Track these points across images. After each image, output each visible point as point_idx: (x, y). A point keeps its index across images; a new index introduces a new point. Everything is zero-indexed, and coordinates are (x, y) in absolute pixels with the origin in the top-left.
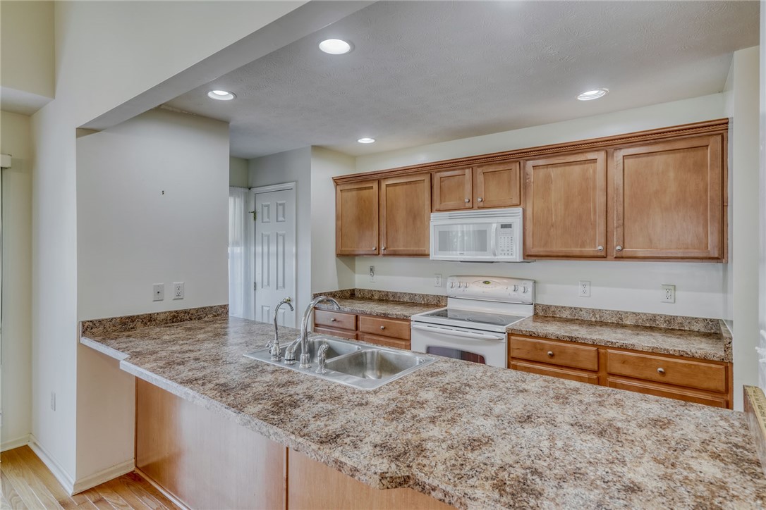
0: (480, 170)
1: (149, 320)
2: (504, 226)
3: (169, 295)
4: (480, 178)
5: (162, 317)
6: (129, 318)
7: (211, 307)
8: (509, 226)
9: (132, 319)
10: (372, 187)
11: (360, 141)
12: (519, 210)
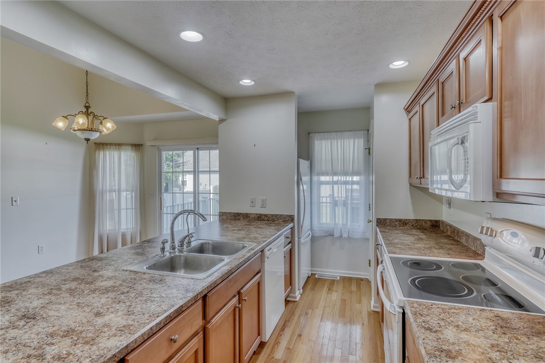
1: (246, 216)
3: (259, 204)
5: (253, 216)
6: (237, 213)
7: (281, 215)
9: (238, 214)
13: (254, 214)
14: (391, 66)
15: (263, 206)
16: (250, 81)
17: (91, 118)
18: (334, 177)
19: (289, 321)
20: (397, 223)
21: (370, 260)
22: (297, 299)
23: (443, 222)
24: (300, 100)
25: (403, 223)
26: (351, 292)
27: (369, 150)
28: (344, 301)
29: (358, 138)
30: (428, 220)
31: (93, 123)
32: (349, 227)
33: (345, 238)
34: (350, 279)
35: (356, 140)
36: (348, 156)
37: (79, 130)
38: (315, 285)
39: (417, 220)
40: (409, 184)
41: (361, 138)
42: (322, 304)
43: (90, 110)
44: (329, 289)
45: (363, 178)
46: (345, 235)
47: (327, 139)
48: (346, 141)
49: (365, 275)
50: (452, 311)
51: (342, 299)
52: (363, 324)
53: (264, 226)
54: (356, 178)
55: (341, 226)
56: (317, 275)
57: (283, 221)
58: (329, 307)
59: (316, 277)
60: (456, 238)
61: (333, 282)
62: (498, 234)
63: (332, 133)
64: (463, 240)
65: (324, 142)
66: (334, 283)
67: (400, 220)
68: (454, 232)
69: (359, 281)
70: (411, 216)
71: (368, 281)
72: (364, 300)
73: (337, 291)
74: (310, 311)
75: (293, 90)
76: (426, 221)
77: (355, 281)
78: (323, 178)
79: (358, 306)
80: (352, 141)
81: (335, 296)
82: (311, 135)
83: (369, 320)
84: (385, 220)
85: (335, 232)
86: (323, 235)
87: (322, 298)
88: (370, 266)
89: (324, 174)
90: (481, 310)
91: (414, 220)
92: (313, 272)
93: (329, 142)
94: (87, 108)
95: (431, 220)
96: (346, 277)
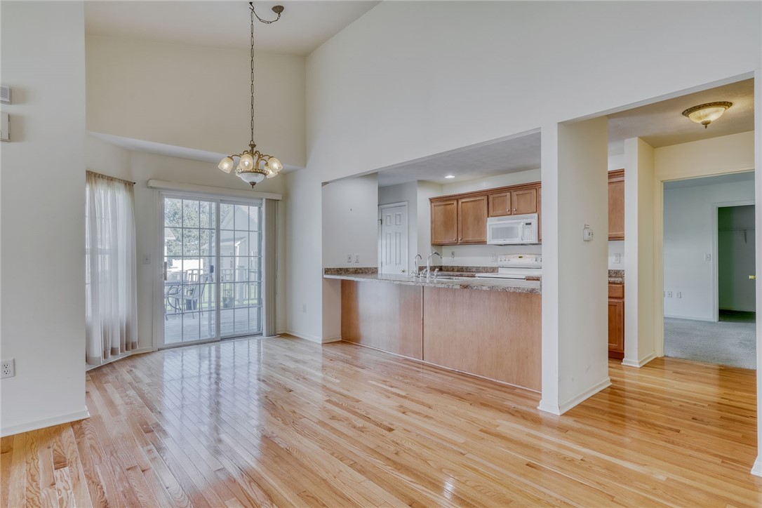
0: (515, 193)
2: (527, 224)
4: (515, 198)
8: (530, 224)
10: (453, 204)
11: (446, 177)
12: (536, 215)
17: (256, 157)
31: (257, 163)
37: (242, 172)
43: (255, 149)
94: (253, 146)
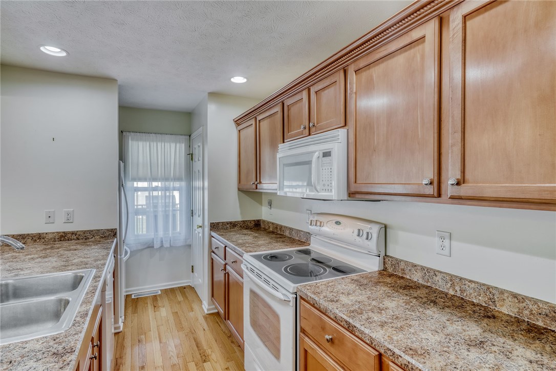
13: (53, 233)
14: (232, 80)
15: (68, 221)
16: (59, 50)
18: (153, 183)
19: (121, 358)
20: (228, 226)
21: (192, 266)
22: (121, 329)
23: (264, 221)
24: (121, 90)
25: (233, 225)
26: (179, 303)
27: (191, 156)
28: (176, 314)
29: (180, 142)
30: (252, 221)
32: (170, 235)
33: (167, 248)
34: (172, 290)
35: (178, 145)
36: (169, 160)
38: (136, 307)
39: (244, 221)
40: (237, 190)
41: (183, 143)
42: (153, 324)
44: (155, 307)
45: (183, 184)
46: (166, 245)
47: (145, 141)
48: (167, 145)
49: (187, 282)
50: (330, 284)
51: (173, 313)
52: (204, 330)
53: (78, 247)
54: (177, 184)
55: (162, 236)
56: (133, 295)
57: (102, 237)
58: (162, 325)
59: (133, 297)
60: (279, 232)
61: (155, 298)
62: (325, 224)
63: (151, 135)
64: (287, 233)
65: (141, 144)
66: (157, 299)
67: (231, 223)
68: (277, 228)
69: (182, 290)
70: (239, 218)
71: (192, 288)
72: (195, 306)
73: (164, 306)
74: (143, 337)
75: (116, 78)
76: (250, 221)
77: (178, 291)
78: (141, 184)
79: (191, 314)
80: (173, 145)
81: (164, 312)
82: (124, 133)
83: (207, 324)
84: (218, 223)
85: (155, 243)
86: (140, 248)
87: (151, 319)
88: (193, 272)
89: (140, 180)
90: (343, 278)
91: (241, 221)
92: (128, 294)
93: (148, 144)
95: (254, 221)
96: (167, 289)
